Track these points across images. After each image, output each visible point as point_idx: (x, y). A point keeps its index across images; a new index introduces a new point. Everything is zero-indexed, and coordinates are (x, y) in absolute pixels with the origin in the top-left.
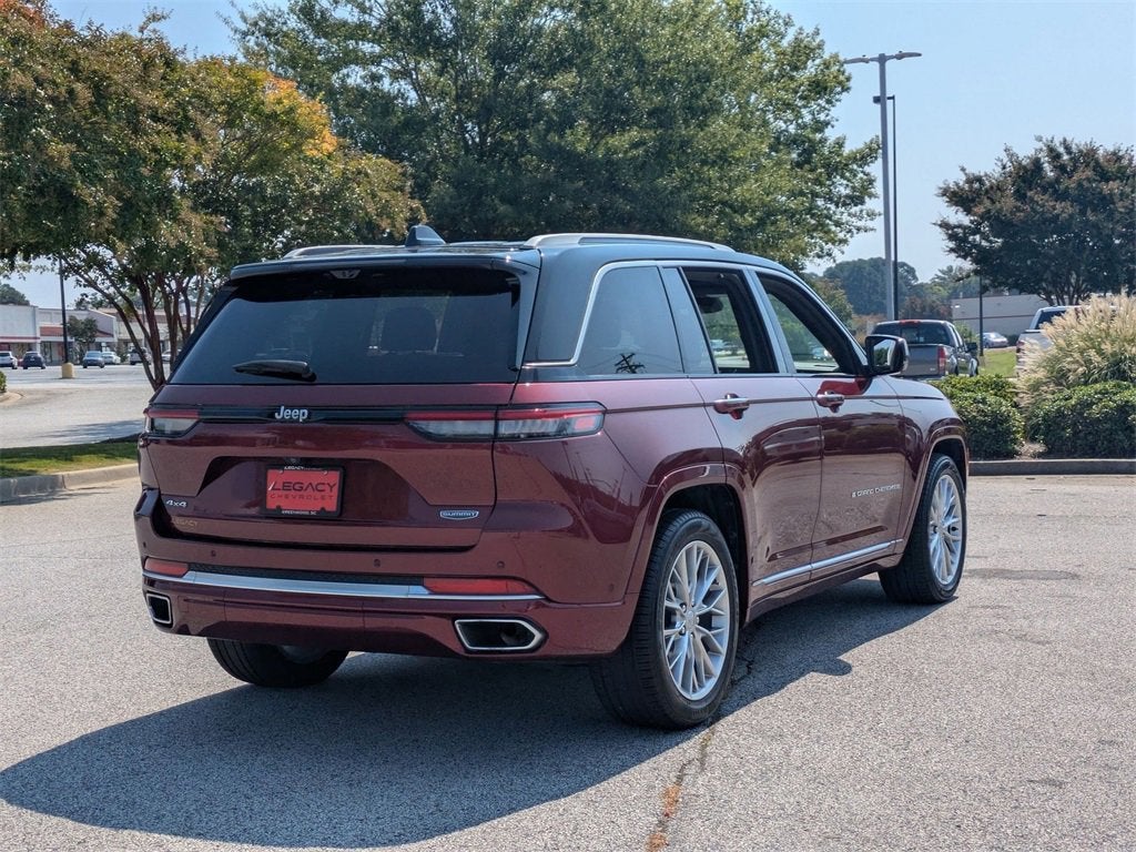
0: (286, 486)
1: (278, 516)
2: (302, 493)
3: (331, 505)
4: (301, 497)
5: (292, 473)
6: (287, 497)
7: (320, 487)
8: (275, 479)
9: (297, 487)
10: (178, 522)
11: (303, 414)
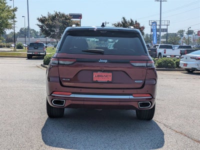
0: (98, 76)
1: (97, 82)
2: (103, 77)
3: (110, 80)
5: (99, 73)
6: (99, 78)
7: (107, 76)
8: (95, 74)
9: (101, 76)
10: (67, 83)
11: (106, 61)
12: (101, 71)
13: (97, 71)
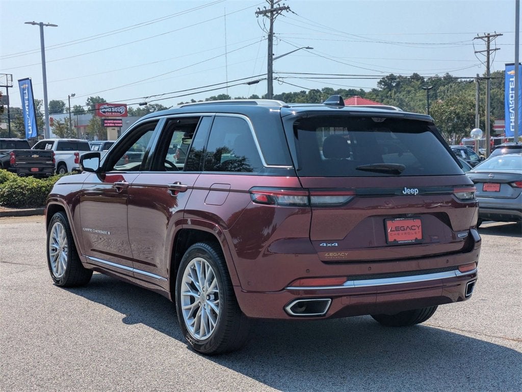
0: (397, 229)
1: (396, 245)
2: (405, 231)
3: (419, 236)
4: (405, 233)
5: (398, 222)
6: (398, 234)
7: (413, 228)
8: (391, 225)
9: (402, 229)
10: (331, 254)
11: (415, 191)
12: (400, 216)
13: (394, 217)
